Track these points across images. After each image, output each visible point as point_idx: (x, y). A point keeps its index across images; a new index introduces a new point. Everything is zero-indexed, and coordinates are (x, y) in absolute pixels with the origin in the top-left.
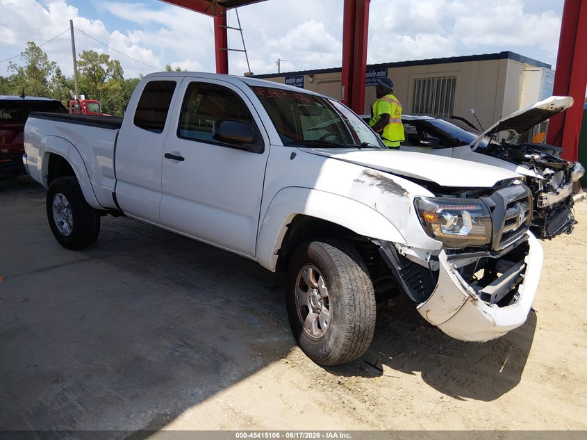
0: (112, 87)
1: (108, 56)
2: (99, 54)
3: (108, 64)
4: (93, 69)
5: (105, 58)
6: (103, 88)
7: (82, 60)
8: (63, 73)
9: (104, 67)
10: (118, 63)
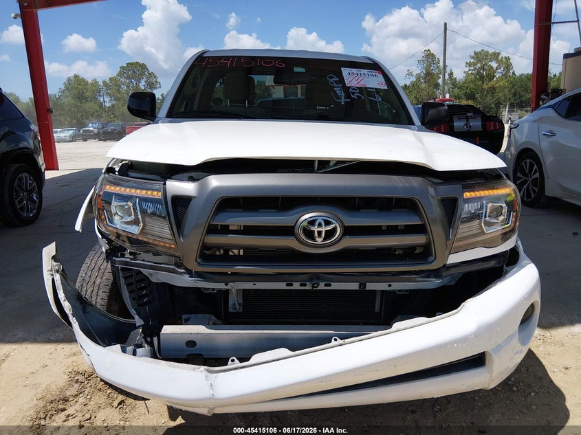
0: (497, 85)
1: (499, 54)
2: (490, 53)
3: (497, 62)
4: (483, 68)
5: (495, 56)
6: (490, 86)
7: (472, 60)
8: (455, 76)
9: (494, 65)
10: (508, 59)
